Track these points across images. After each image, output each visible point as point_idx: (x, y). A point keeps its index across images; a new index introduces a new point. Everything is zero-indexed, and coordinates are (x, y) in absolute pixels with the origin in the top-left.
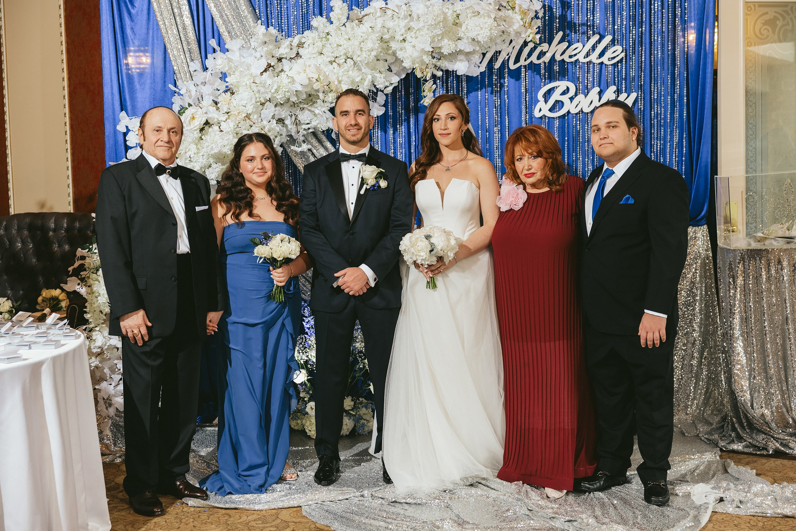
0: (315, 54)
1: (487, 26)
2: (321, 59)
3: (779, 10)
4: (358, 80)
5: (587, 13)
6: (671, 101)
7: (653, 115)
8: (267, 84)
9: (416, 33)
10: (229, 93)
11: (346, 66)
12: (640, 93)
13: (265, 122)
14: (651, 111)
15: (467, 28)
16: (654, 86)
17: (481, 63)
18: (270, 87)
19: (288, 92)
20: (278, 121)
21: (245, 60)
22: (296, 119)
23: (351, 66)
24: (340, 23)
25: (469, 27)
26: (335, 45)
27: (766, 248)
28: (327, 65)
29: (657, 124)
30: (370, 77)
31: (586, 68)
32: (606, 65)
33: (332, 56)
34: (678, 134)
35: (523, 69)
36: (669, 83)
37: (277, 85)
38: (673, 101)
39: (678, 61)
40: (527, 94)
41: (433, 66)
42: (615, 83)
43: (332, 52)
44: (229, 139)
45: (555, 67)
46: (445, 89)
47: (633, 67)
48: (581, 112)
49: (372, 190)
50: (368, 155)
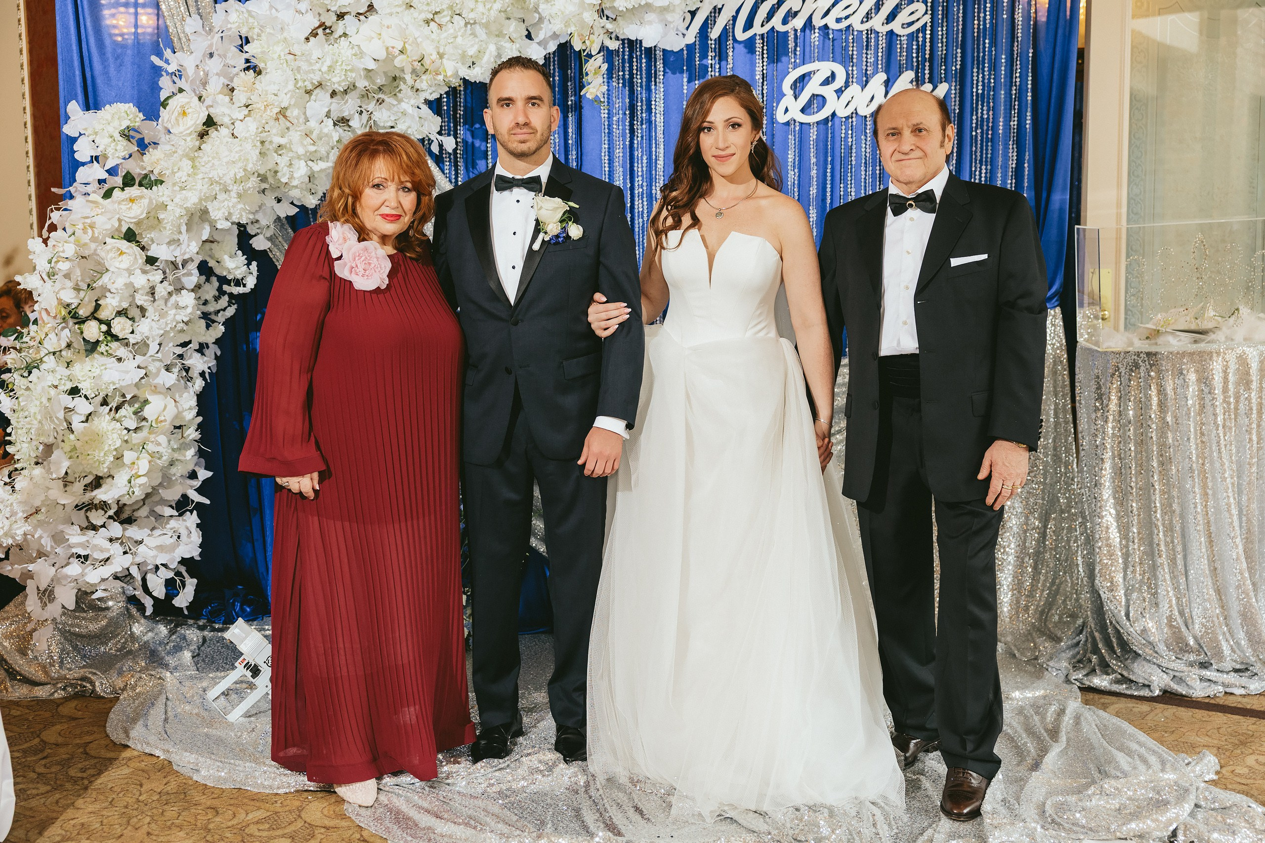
0: (398, 6)
2: (408, 16)
4: (472, 51)
6: (1005, 97)
7: (974, 121)
8: (314, 57)
10: (251, 71)
11: (450, 30)
12: (954, 84)
13: (313, 124)
14: (972, 115)
16: (978, 72)
17: (687, 28)
18: (321, 62)
19: (351, 71)
20: (338, 121)
21: (279, 15)
22: (369, 118)
23: (460, 29)
27: (1159, 350)
28: (420, 26)
29: (982, 136)
30: (492, 48)
31: (865, 40)
32: (897, 35)
33: (428, 11)
34: (1015, 154)
35: (758, 41)
36: (1003, 68)
37: (332, 59)
38: (1008, 99)
39: (1020, 31)
40: (765, 83)
41: (602, 31)
42: (912, 66)
43: (428, 4)
44: (241, 151)
45: (813, 37)
46: (627, 73)
47: (945, 40)
48: (854, 115)
49: (554, 244)
50: (550, 178)
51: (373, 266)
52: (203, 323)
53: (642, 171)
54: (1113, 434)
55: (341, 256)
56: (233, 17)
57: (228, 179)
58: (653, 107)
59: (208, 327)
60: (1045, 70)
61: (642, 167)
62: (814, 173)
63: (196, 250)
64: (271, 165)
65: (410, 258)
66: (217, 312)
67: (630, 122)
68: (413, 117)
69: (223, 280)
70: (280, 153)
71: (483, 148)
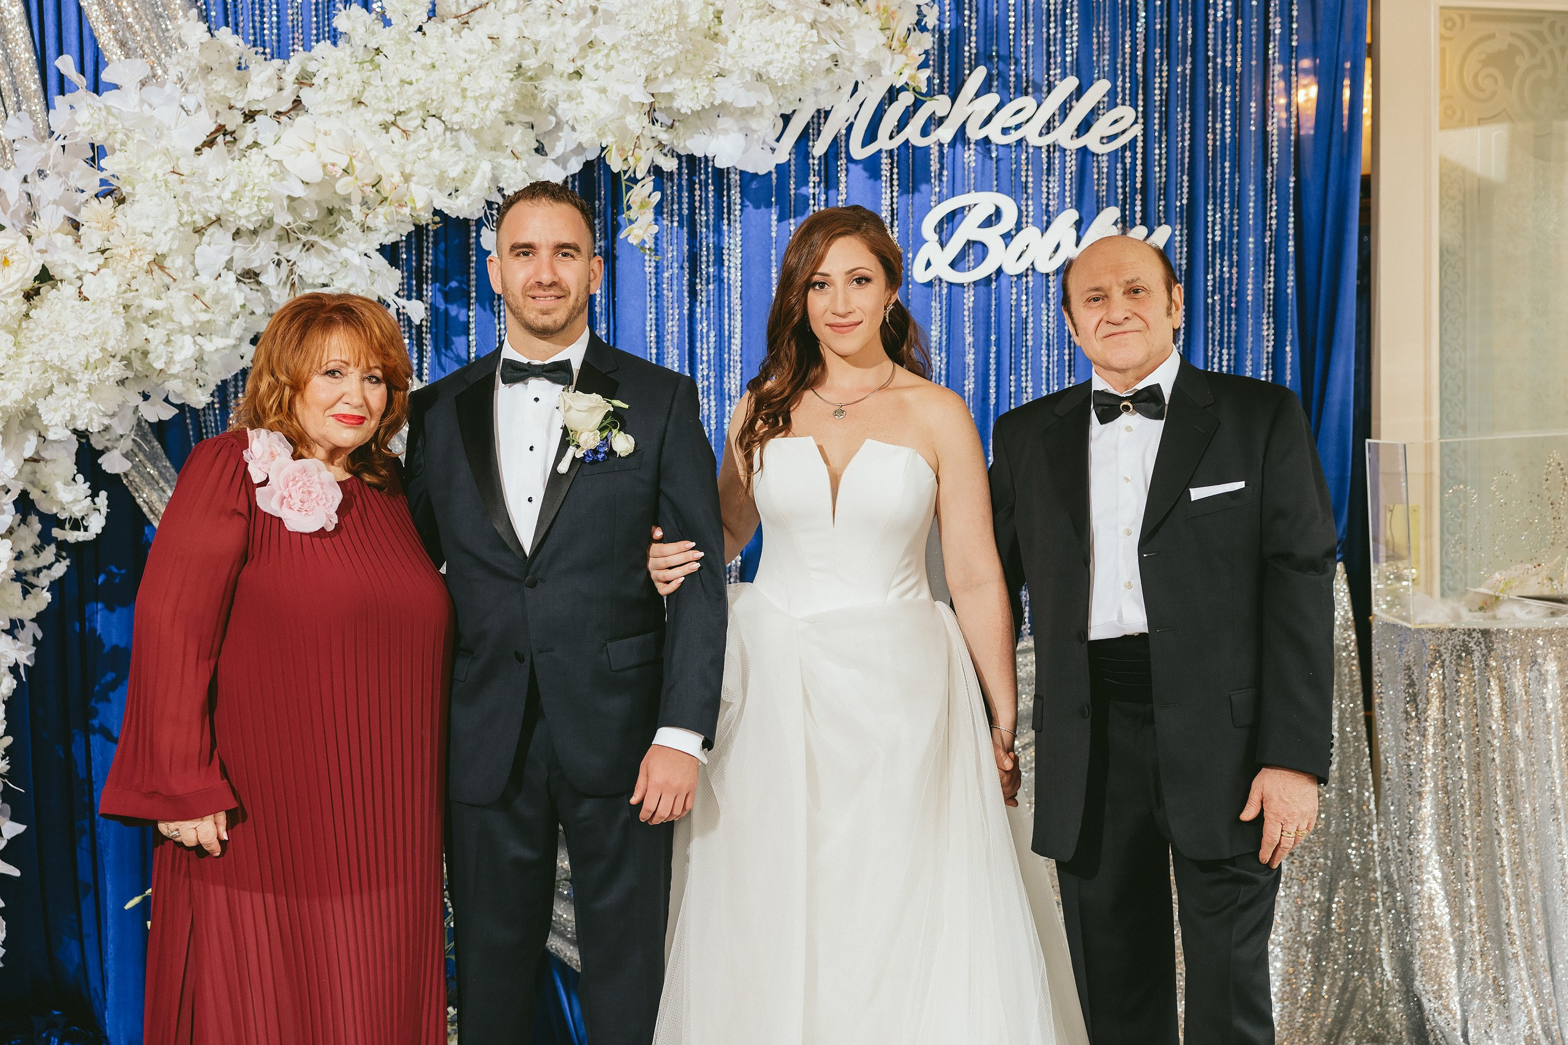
0: (341, 102)
1: (791, 40)
2: (356, 118)
3: (1521, 28)
4: (454, 172)
5: (1049, 22)
6: (1256, 247)
7: (1210, 283)
8: (211, 178)
9: (608, 55)
10: (109, 198)
11: (424, 138)
12: (1179, 227)
13: (205, 279)
14: (1207, 273)
15: (740, 47)
16: (1214, 210)
17: (778, 140)
18: (220, 186)
19: (267, 199)
20: (242, 275)
21: (155, 113)
22: (291, 271)
23: (436, 138)
24: (406, 27)
25: (745, 44)
26: (395, 81)
27: (1500, 626)
28: (374, 132)
29: (1222, 306)
30: (486, 167)
31: (1045, 160)
32: (1093, 154)
33: (387, 110)
34: (1272, 332)
35: (885, 160)
36: (1251, 204)
37: (239, 181)
38: (1260, 250)
39: (1275, 150)
40: (896, 223)
41: (652, 144)
42: (1116, 199)
43: (388, 100)
44: (98, 319)
45: (966, 156)
46: (685, 206)
47: (1164, 162)
48: (1030, 272)
49: (591, 463)
50: (585, 363)
51: (314, 495)
52: (18, 586)
53: (709, 354)
54: (1434, 754)
55: (267, 480)
56: (83, 115)
57: (74, 364)
58: (725, 257)
59: (25, 593)
60: (1312, 206)
61: (708, 348)
62: (970, 358)
63: (13, 473)
64: (138, 343)
65: (369, 484)
66: (37, 572)
67: (689, 280)
68: (359, 269)
69: (50, 521)
70: (152, 323)
71: (462, 318)
